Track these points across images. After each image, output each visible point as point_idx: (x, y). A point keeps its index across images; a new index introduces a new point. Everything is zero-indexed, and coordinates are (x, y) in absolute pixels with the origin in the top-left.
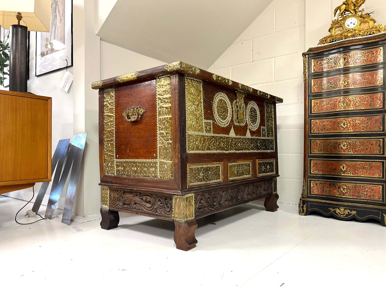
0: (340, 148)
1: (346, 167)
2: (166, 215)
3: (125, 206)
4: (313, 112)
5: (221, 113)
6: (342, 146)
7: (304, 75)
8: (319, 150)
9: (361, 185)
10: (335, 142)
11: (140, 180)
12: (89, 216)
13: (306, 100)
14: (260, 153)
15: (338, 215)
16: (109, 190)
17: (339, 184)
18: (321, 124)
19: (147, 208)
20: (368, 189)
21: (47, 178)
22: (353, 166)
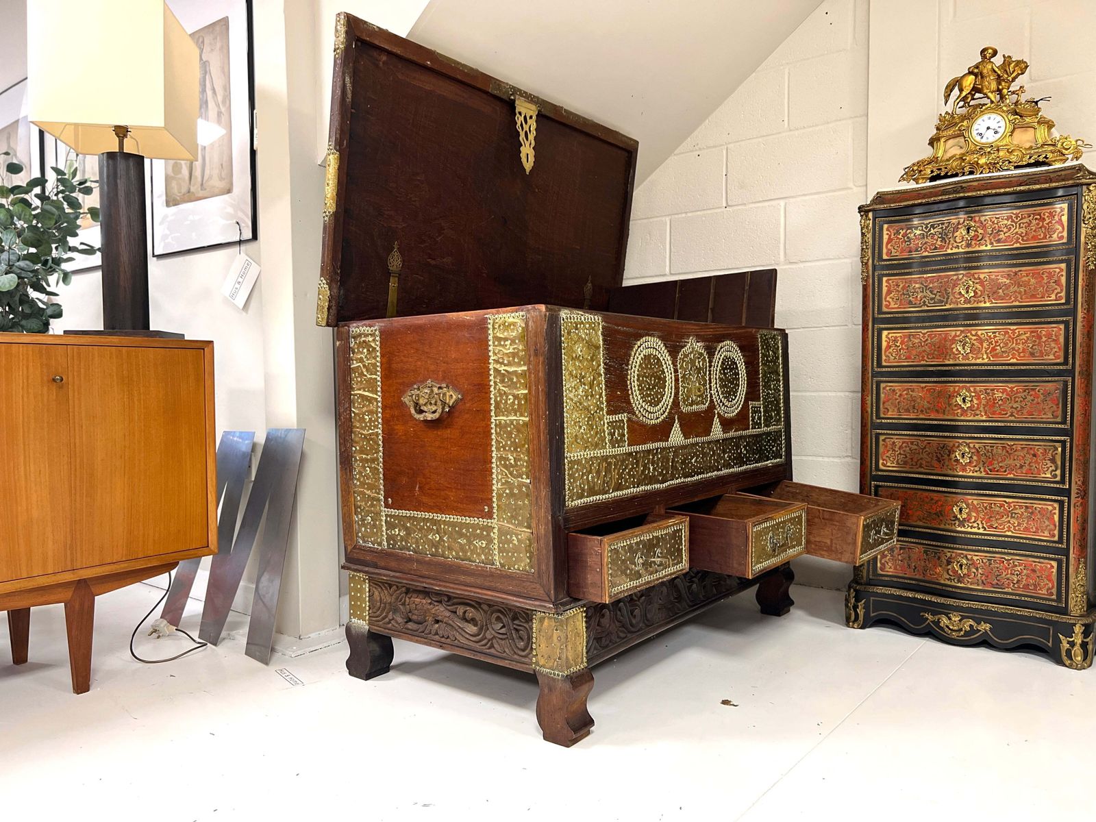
0: (953, 460)
1: (967, 511)
2: (516, 656)
3: (411, 625)
4: (884, 364)
5: (649, 389)
6: (957, 456)
7: (863, 265)
8: (898, 463)
9: (1004, 558)
10: (939, 444)
11: (451, 566)
12: (312, 635)
13: (868, 330)
14: (745, 472)
15: (945, 632)
16: (369, 582)
17: (949, 552)
18: (907, 394)
19: (467, 636)
20: (1022, 567)
21: (208, 546)
22: (986, 508)
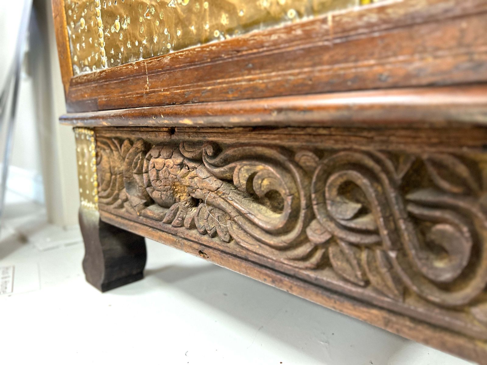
3: (154, 210)
11: (215, 56)
16: (96, 141)
19: (258, 234)
